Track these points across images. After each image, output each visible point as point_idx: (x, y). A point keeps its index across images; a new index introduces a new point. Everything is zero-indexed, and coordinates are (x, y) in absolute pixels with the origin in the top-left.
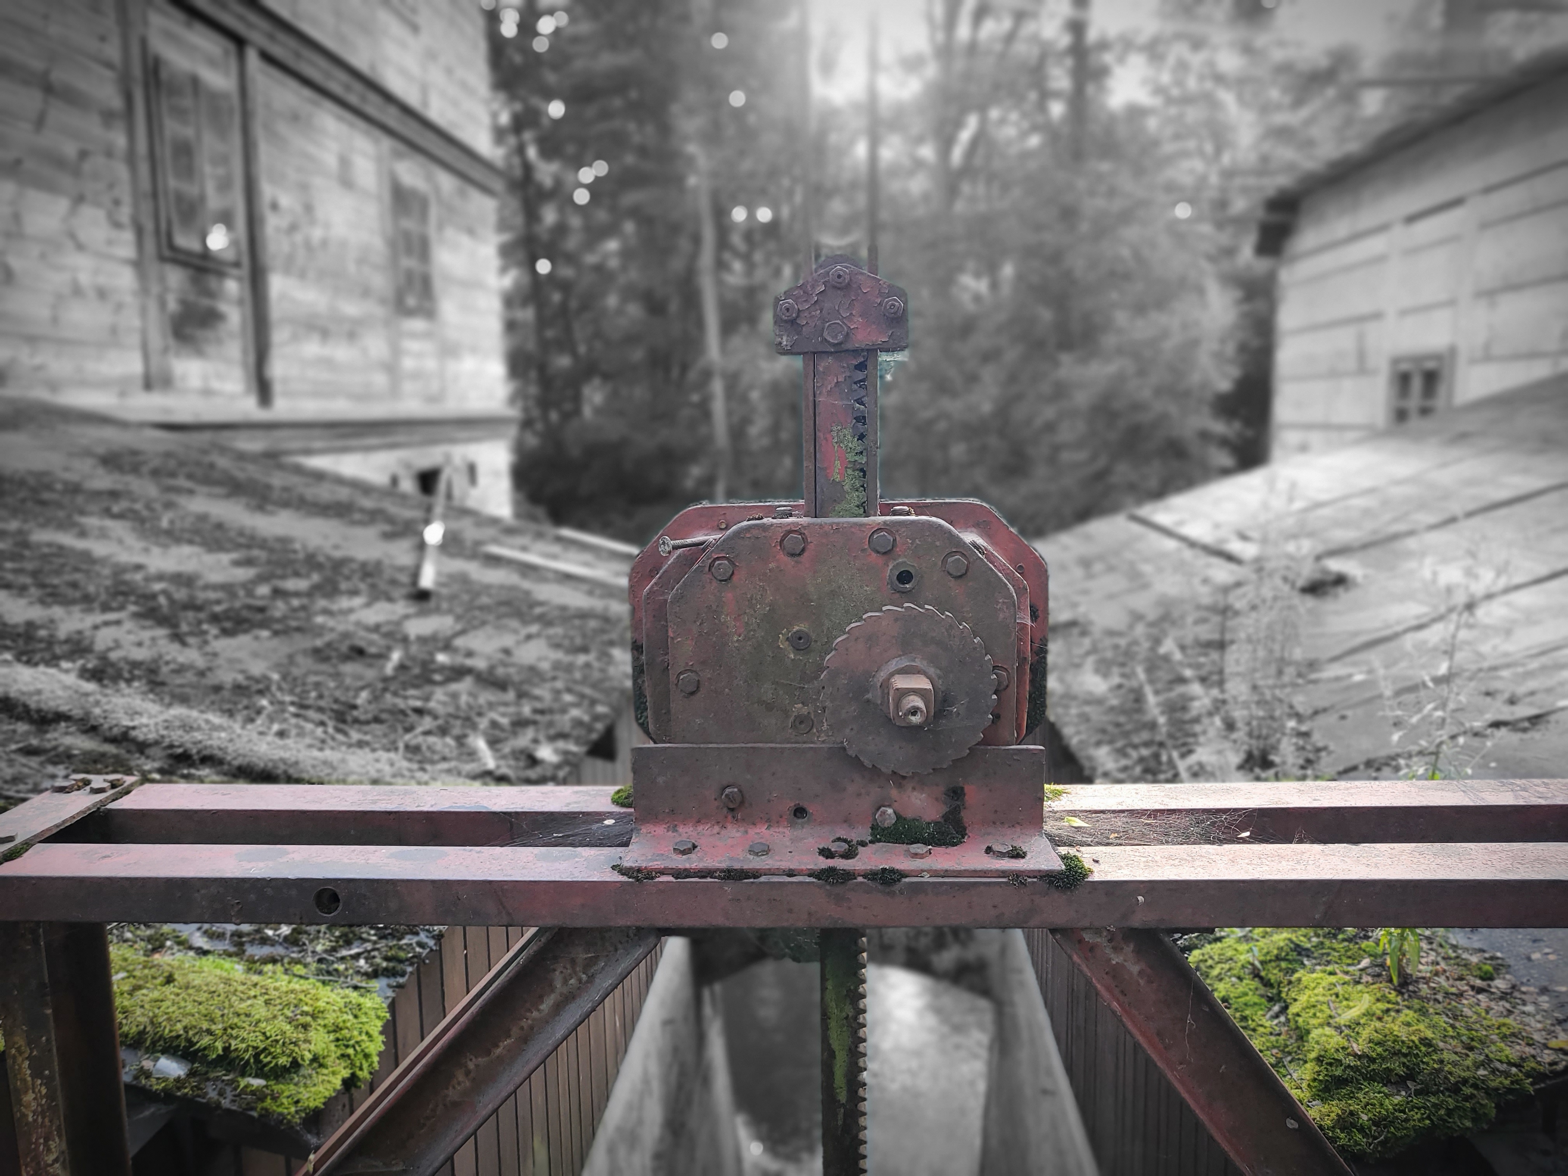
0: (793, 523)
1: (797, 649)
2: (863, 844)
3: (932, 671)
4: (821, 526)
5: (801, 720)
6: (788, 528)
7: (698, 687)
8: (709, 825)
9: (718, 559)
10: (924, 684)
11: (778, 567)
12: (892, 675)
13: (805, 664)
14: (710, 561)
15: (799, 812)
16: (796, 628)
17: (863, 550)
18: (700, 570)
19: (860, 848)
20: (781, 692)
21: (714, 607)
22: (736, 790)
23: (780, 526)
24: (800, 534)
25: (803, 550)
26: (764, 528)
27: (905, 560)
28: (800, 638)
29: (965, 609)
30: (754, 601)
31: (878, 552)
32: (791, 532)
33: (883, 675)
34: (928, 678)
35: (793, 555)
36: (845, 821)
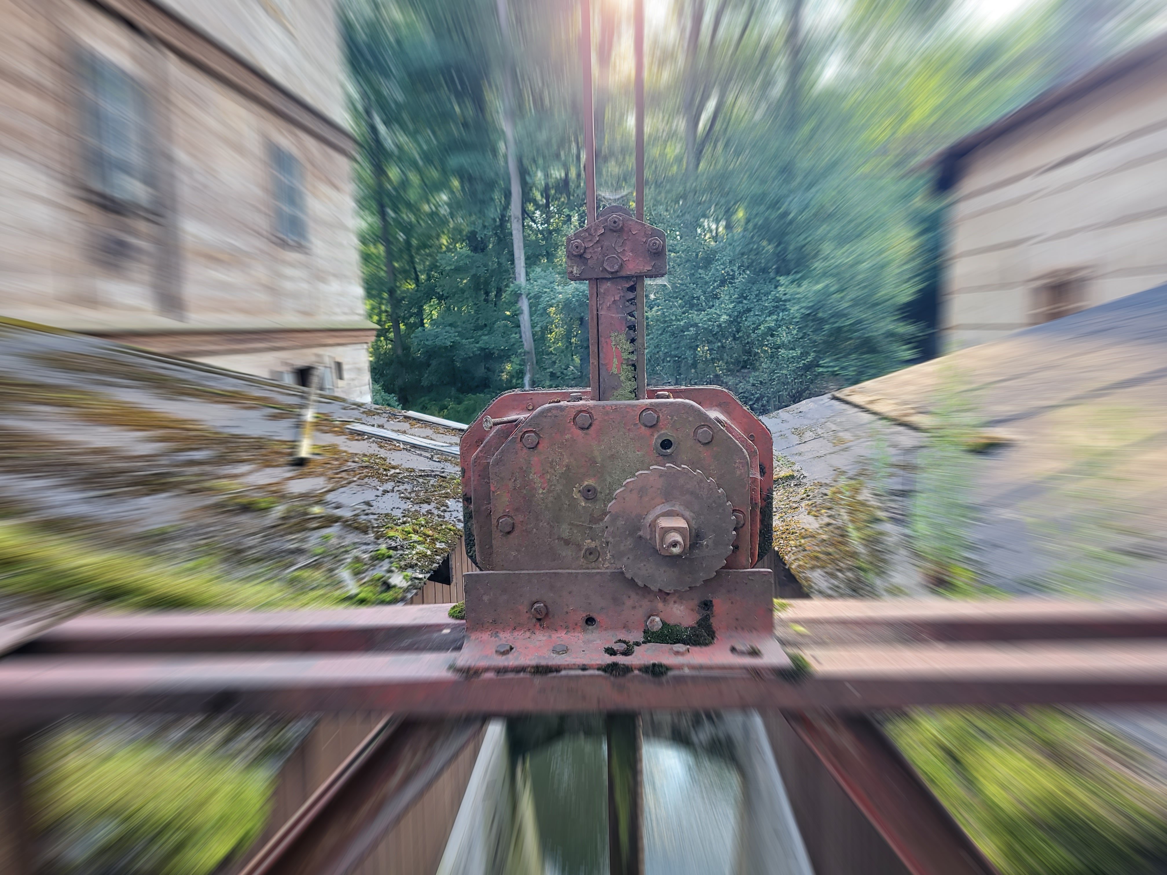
0: (583, 405)
1: (587, 499)
2: (637, 644)
3: (687, 514)
4: (604, 407)
5: (590, 552)
6: (579, 409)
7: (513, 528)
8: (523, 631)
9: (527, 432)
10: (682, 523)
11: (571, 438)
12: (658, 517)
13: (593, 510)
14: (521, 434)
15: (590, 621)
16: (586, 483)
17: (635, 425)
18: (514, 440)
19: (636, 647)
20: (575, 531)
21: (524, 468)
22: (542, 605)
23: (573, 407)
24: (588, 413)
25: (590, 425)
26: (562, 409)
27: (666, 432)
28: (589, 491)
29: (711, 468)
30: (554, 463)
31: (646, 426)
32: (581, 411)
33: (650, 518)
34: (685, 519)
35: (582, 429)
36: (624, 627)
